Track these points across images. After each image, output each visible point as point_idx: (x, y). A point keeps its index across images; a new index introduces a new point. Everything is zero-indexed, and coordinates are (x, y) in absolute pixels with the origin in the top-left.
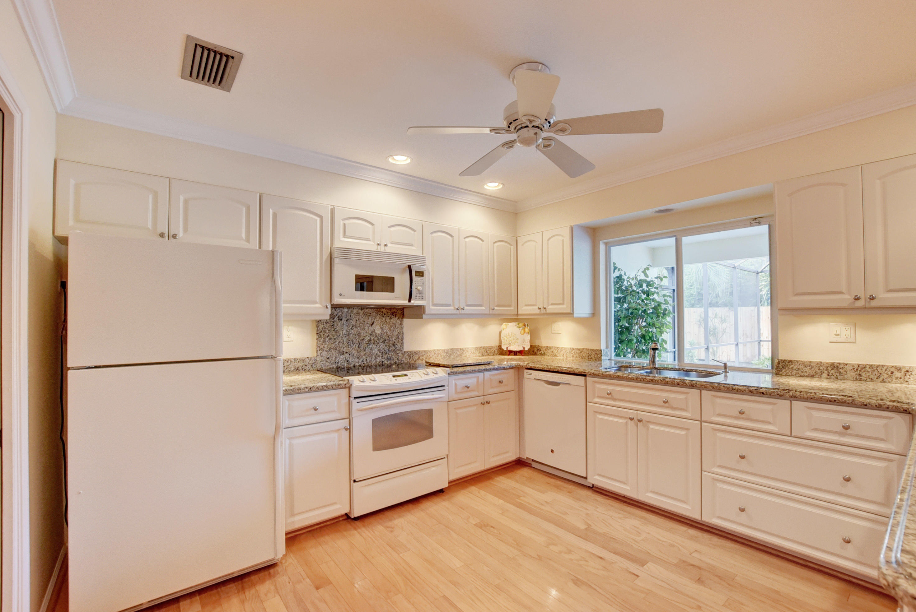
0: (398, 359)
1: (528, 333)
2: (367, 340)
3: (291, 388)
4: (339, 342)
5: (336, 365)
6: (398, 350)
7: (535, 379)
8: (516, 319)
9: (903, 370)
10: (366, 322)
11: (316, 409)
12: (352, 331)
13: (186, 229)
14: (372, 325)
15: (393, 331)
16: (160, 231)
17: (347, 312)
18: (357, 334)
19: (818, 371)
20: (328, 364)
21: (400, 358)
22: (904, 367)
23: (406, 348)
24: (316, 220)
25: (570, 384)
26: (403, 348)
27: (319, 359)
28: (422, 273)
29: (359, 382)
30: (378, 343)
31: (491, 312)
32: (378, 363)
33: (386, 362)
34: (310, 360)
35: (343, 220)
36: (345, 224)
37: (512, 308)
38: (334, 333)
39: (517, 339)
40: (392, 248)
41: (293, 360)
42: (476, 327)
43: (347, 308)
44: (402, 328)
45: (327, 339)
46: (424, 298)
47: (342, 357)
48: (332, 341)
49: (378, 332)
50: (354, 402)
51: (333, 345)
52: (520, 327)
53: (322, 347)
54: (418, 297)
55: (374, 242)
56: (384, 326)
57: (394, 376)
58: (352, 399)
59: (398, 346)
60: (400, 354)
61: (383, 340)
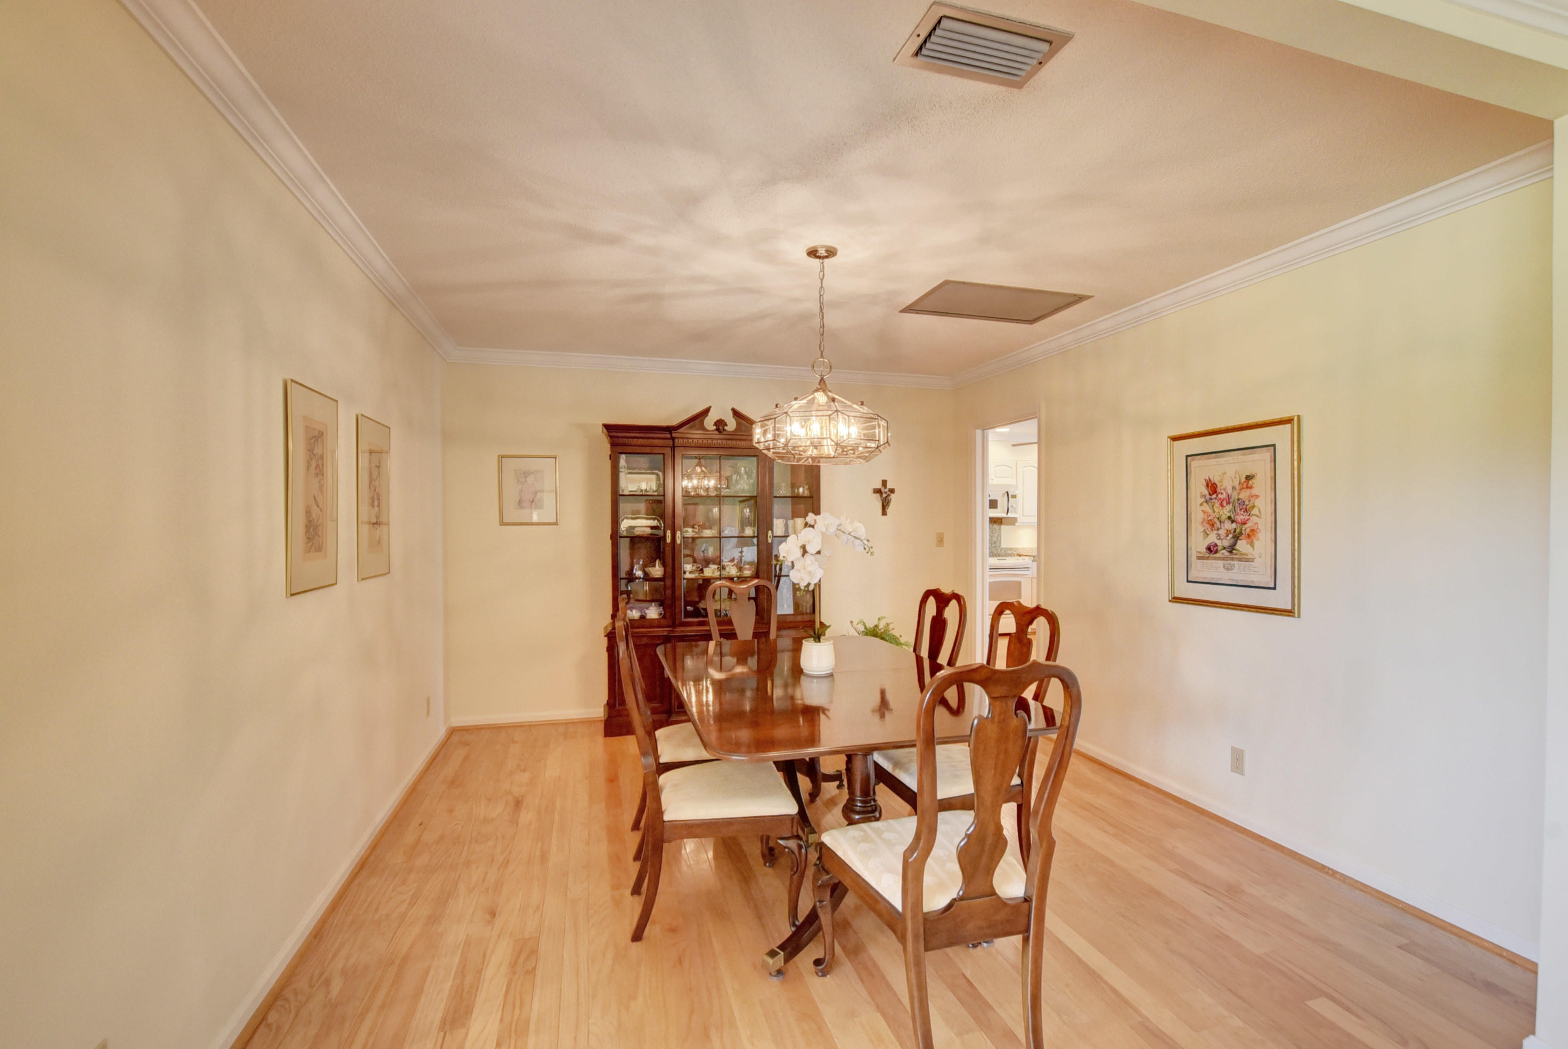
0: (997, 553)
6: (1000, 545)
15: (994, 533)
23: (1003, 546)
28: (1013, 496)
44: (1001, 532)
46: (1013, 512)
57: (998, 559)
59: (998, 544)
60: (999, 550)
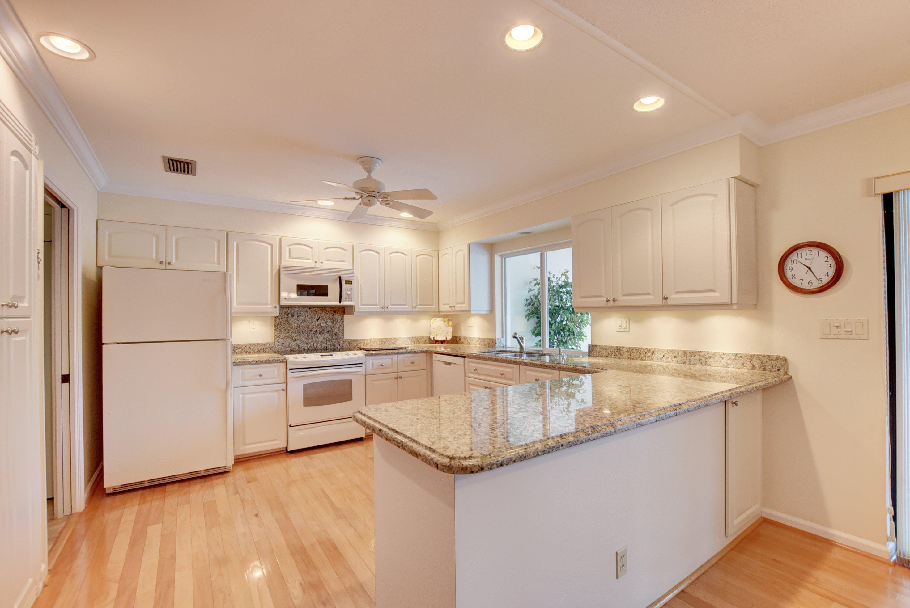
0: (339, 345)
1: (451, 326)
2: (314, 331)
3: (243, 361)
4: (292, 332)
5: (290, 349)
6: (340, 338)
7: (438, 361)
8: (438, 314)
9: (651, 351)
10: (313, 318)
11: (261, 376)
12: (302, 324)
13: (177, 258)
14: (318, 320)
15: (336, 324)
16: (160, 260)
17: (298, 310)
18: (306, 327)
19: (610, 353)
20: (283, 348)
21: (341, 345)
22: (651, 349)
23: (346, 337)
24: (268, 247)
25: (455, 363)
26: (344, 337)
27: (276, 344)
28: (351, 281)
29: (293, 359)
30: (323, 333)
31: (414, 310)
32: (323, 347)
33: (329, 347)
34: (270, 345)
35: (288, 246)
36: (290, 249)
37: (433, 307)
38: (288, 326)
39: (443, 331)
40: (327, 265)
41: (257, 345)
42: (409, 322)
43: (298, 308)
44: (343, 322)
45: (282, 330)
46: (352, 300)
47: (294, 343)
48: (287, 331)
49: (323, 325)
50: (289, 372)
51: (287, 335)
52: (445, 322)
53: (278, 335)
54: (347, 299)
55: (313, 260)
56: (328, 320)
57: (321, 356)
58: (288, 370)
59: (340, 336)
60: (341, 342)
61: (327, 331)
